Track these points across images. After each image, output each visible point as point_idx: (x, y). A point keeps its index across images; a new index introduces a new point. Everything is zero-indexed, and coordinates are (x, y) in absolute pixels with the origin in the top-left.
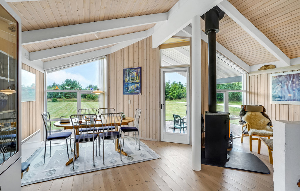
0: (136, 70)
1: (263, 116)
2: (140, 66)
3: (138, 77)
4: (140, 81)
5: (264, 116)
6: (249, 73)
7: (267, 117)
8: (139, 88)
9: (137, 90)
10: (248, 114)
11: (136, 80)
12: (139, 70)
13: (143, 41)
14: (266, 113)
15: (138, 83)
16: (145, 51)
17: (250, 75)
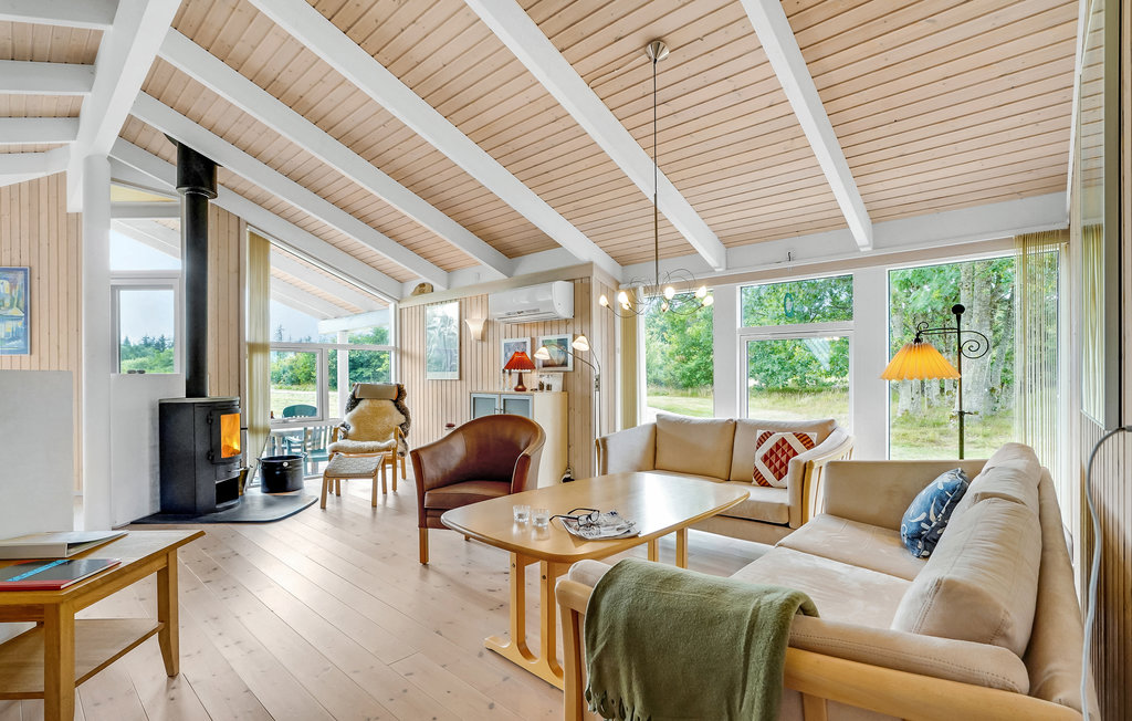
0: (11, 276)
1: (394, 409)
2: (25, 263)
3: (16, 297)
4: (25, 312)
5: (399, 409)
6: (399, 302)
7: (403, 411)
8: (21, 335)
9: (13, 339)
10: (362, 405)
11: (11, 306)
12: (21, 276)
13: (34, 185)
14: (406, 402)
15: (18, 318)
16: (44, 217)
17: (402, 306)
